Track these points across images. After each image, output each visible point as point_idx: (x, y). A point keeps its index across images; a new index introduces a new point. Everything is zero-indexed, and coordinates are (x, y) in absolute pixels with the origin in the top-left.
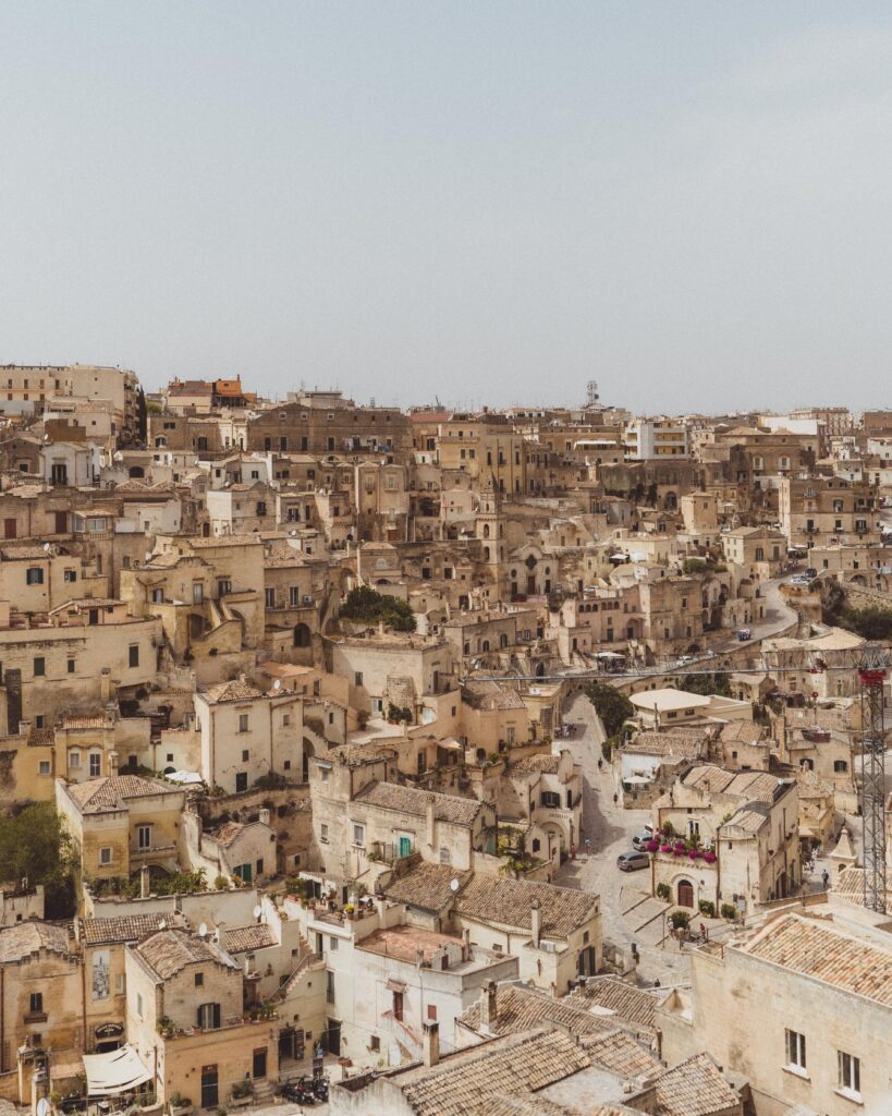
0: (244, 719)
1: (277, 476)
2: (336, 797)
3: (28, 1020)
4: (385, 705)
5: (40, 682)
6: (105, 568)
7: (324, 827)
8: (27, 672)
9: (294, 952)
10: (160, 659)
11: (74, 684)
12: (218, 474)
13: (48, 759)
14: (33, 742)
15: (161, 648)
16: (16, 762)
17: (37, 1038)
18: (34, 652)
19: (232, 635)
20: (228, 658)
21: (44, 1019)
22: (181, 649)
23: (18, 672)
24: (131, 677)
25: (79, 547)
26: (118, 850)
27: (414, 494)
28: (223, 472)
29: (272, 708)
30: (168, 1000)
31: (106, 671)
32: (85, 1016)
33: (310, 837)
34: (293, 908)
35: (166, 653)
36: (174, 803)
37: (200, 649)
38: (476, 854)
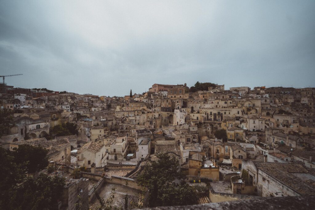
0: (254, 122)
1: (269, 97)
2: (270, 134)
3: (217, 153)
4: (283, 124)
5: (225, 115)
6: (236, 103)
7: (268, 139)
8: (224, 114)
9: (258, 153)
10: (242, 114)
11: (230, 116)
12: (259, 97)
13: (226, 124)
14: (224, 122)
15: (242, 112)
16: (221, 124)
17: (218, 155)
18: (224, 111)
19: (254, 111)
20: (254, 114)
21: (219, 153)
22: (246, 112)
23: (222, 114)
24: (238, 115)
25: (232, 100)
26: (233, 135)
27: (295, 99)
28: (260, 97)
29: (259, 121)
30: (234, 153)
31: (234, 114)
32: (224, 154)
33: (265, 140)
34: (258, 147)
35: (243, 113)
36: (242, 131)
37: (249, 113)
38: (297, 146)
